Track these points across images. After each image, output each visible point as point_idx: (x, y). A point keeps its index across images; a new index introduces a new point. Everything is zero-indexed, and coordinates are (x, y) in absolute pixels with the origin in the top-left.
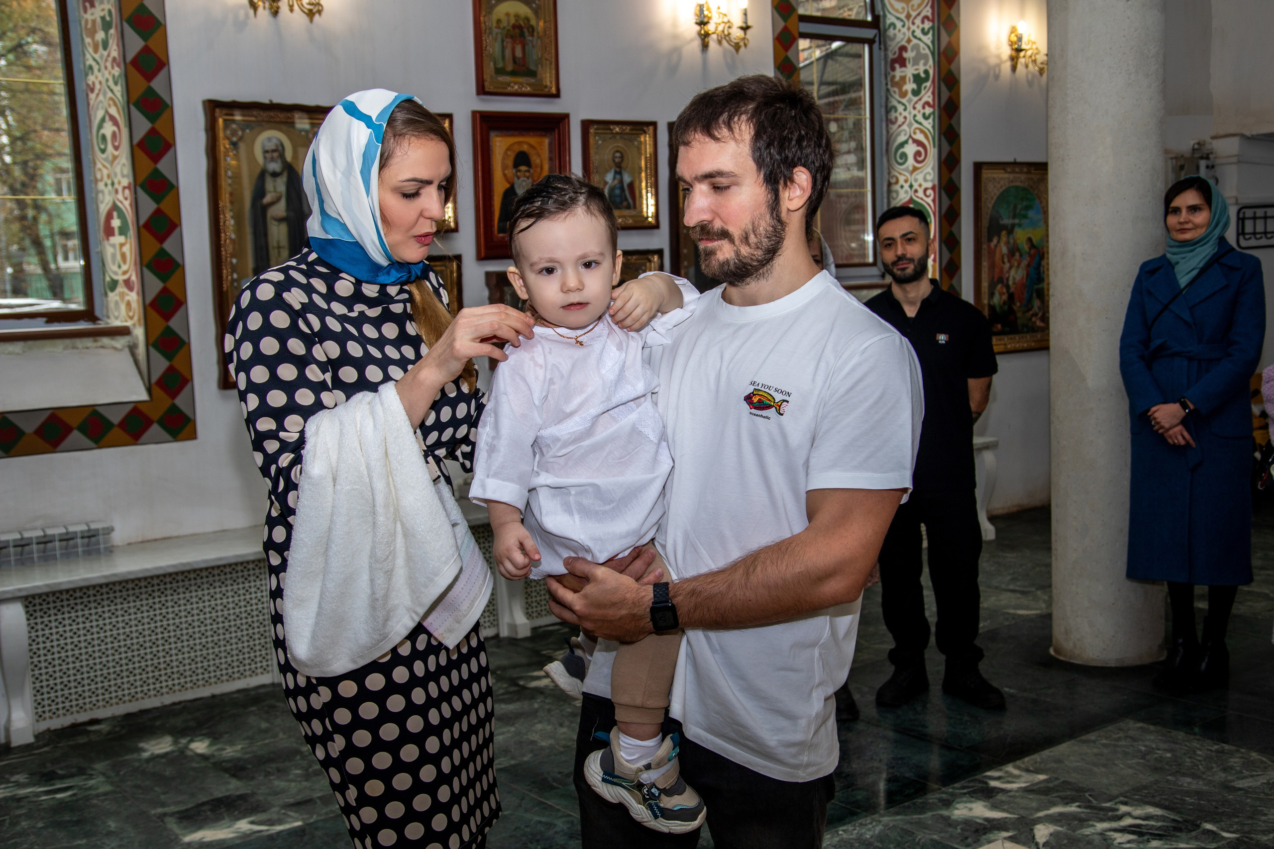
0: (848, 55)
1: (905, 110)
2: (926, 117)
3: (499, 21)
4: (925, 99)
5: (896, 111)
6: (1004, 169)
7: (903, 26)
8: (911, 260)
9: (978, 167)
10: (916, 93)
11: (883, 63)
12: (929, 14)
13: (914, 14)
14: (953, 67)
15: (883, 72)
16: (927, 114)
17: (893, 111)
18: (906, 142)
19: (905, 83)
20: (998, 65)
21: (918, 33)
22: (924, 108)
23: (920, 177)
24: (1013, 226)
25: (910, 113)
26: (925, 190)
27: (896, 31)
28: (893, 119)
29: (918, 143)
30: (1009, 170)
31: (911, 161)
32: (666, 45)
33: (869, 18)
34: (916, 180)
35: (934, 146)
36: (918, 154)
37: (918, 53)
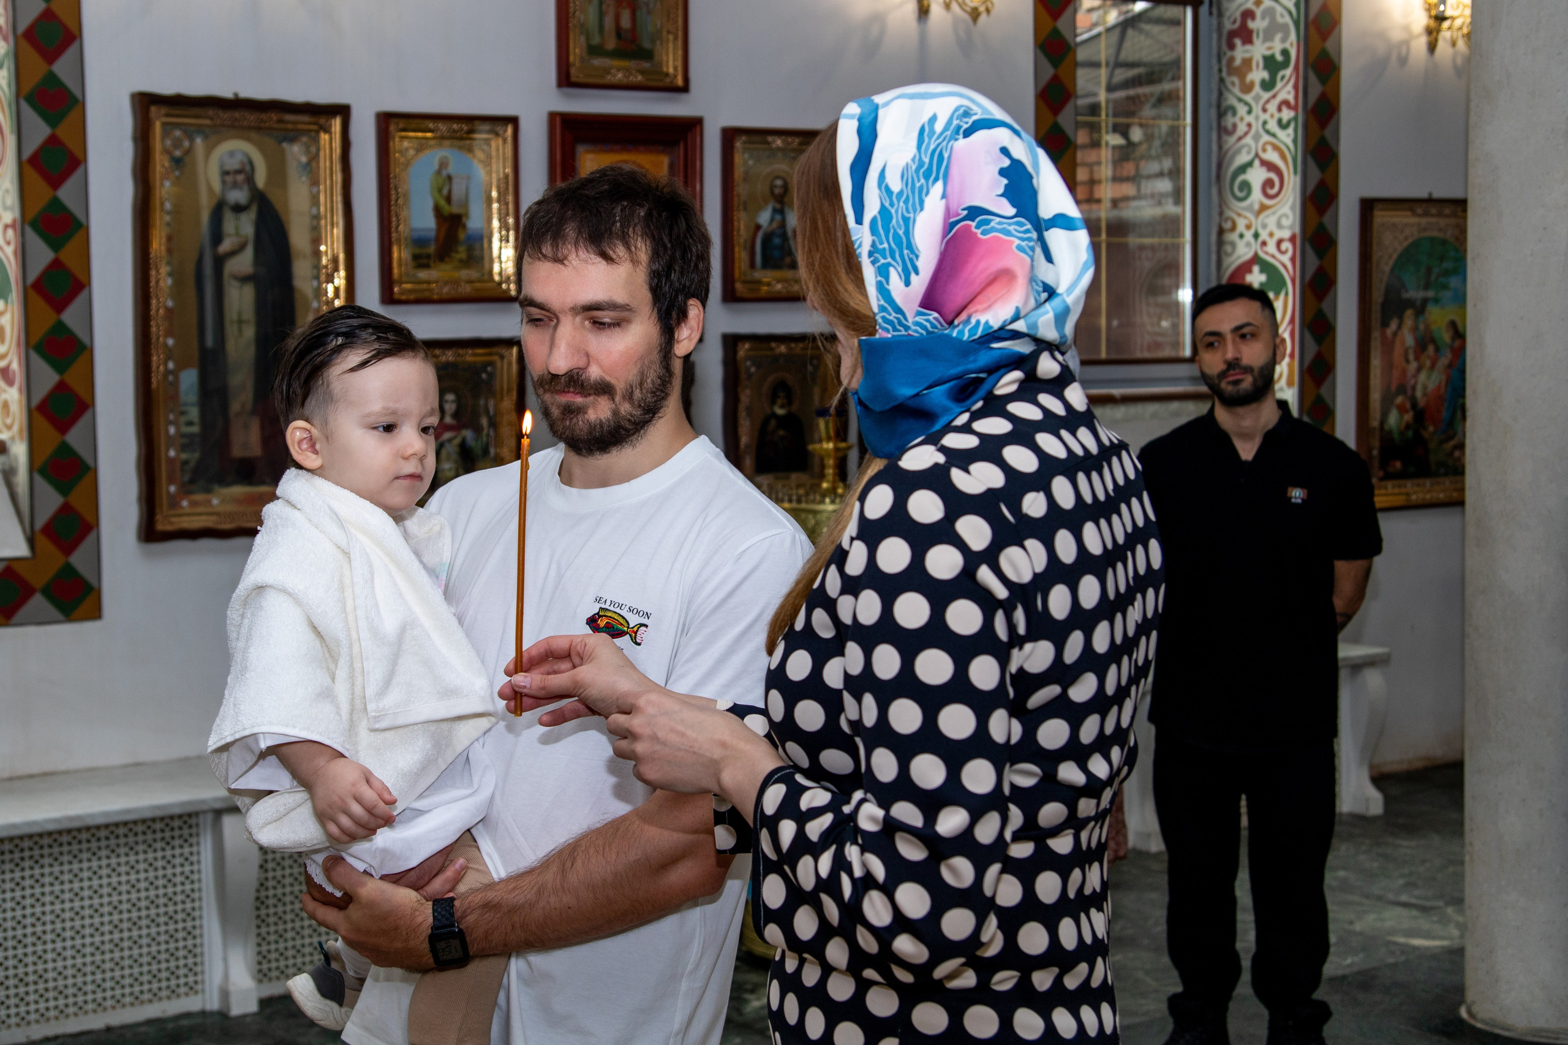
0: (1160, 21)
1: (1250, 112)
2: (1282, 125)
4: (1282, 96)
5: (1234, 113)
6: (1412, 210)
8: (1248, 370)
9: (1368, 206)
10: (1267, 85)
11: (1215, 36)
14: (1329, 45)
15: (1215, 51)
16: (1285, 120)
17: (1230, 114)
18: (1250, 164)
19: (1250, 69)
20: (1406, 43)
22: (1279, 110)
23: (1271, 222)
24: (1425, 301)
25: (1257, 118)
26: (1279, 243)
28: (1230, 127)
29: (1270, 166)
30: (1419, 211)
31: (1257, 195)
34: (1264, 226)
35: (1295, 172)
36: (1268, 183)
37: (1273, 20)
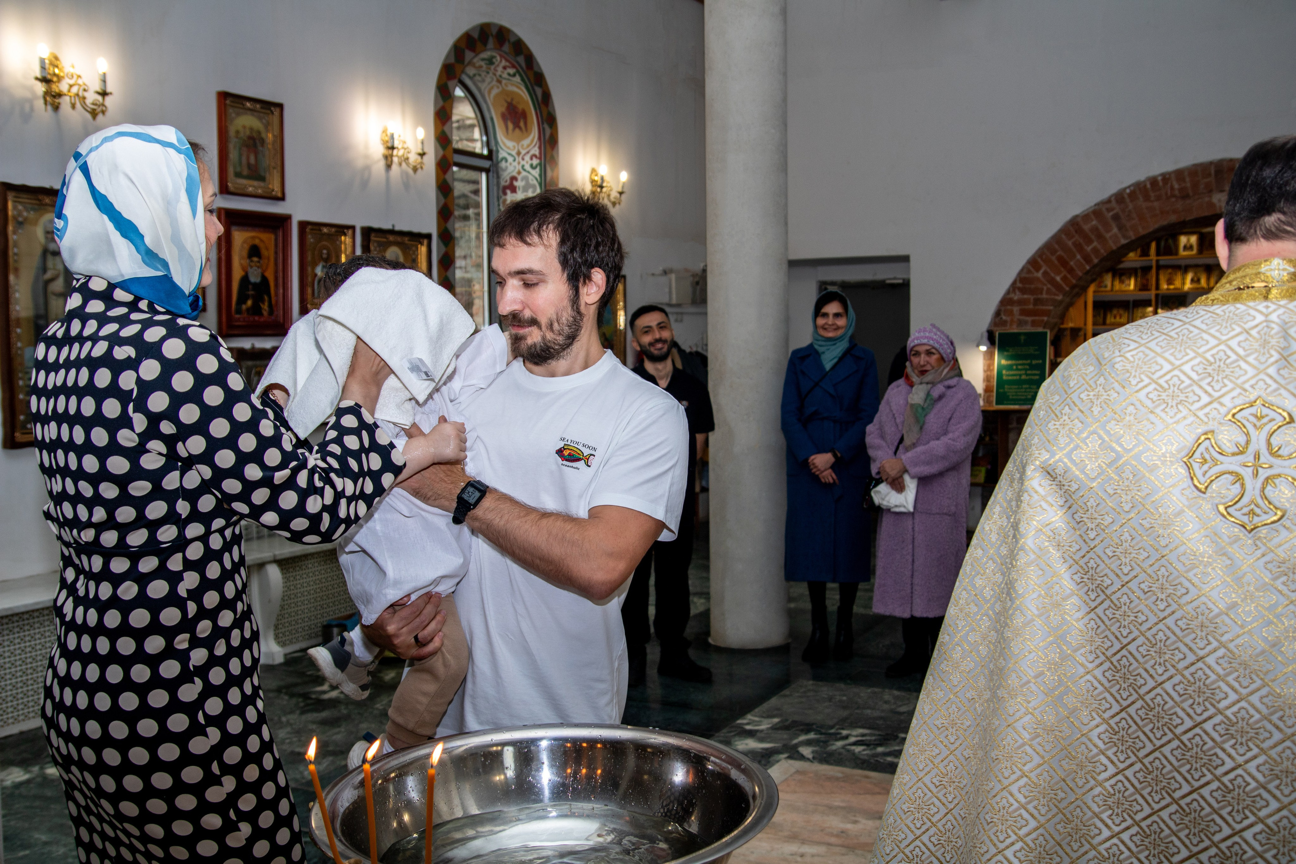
3: (237, 132)
7: (514, 160)
11: (495, 188)
12: (537, 153)
13: (523, 152)
15: (495, 196)
21: (527, 167)
27: (508, 164)
32: (360, 163)
33: (485, 152)
37: (527, 182)
